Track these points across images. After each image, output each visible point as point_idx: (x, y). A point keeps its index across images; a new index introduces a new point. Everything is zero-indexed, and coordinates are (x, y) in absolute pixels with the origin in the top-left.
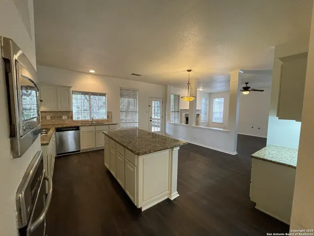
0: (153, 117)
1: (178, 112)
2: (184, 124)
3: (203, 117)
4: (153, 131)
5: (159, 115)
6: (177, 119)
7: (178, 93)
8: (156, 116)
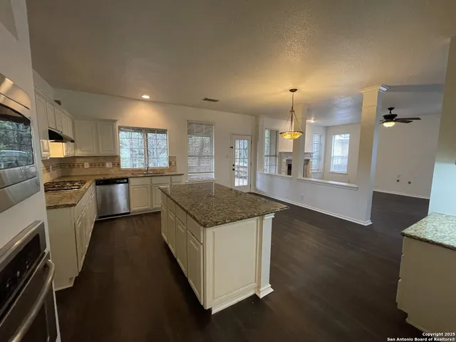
0: (236, 164)
1: (276, 156)
2: (284, 174)
3: (314, 164)
4: (236, 184)
5: (246, 160)
6: (274, 167)
7: (275, 128)
8: (242, 163)
